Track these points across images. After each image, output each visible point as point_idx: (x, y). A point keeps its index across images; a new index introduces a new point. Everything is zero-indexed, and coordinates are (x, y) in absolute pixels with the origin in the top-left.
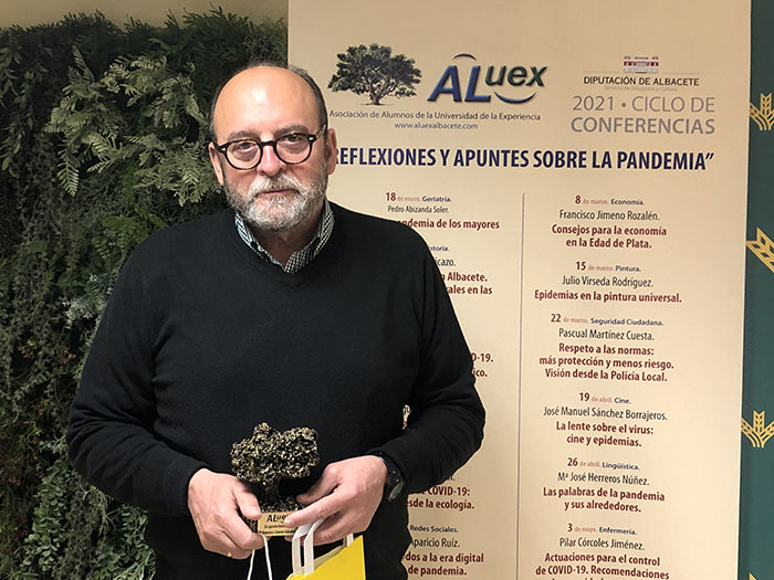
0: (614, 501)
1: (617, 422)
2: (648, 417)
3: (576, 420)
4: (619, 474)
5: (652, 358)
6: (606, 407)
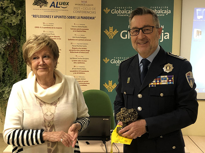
0: (81, 72)
1: (81, 60)
2: (86, 59)
3: (75, 60)
4: (82, 68)
5: (87, 50)
6: (80, 57)
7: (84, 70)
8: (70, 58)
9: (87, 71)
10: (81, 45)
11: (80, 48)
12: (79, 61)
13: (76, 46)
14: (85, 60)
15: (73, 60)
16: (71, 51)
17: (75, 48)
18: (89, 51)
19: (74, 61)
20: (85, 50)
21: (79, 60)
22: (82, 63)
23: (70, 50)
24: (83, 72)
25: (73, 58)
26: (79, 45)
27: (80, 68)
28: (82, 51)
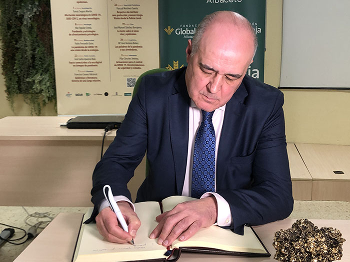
0: (131, 48)
1: (131, 30)
2: (138, 28)
3: (122, 29)
4: (132, 42)
5: (138, 14)
6: (128, 26)
7: (136, 45)
8: (115, 28)
9: (140, 47)
10: (129, 7)
11: (128, 12)
12: (128, 31)
13: (122, 9)
14: (136, 29)
15: (119, 29)
16: (116, 17)
17: (121, 12)
18: (142, 15)
19: (121, 31)
20: (136, 14)
21: (127, 29)
22: (132, 34)
23: (113, 15)
24: (134, 48)
25: (119, 28)
26: (126, 7)
27: (130, 42)
28: (132, 15)
